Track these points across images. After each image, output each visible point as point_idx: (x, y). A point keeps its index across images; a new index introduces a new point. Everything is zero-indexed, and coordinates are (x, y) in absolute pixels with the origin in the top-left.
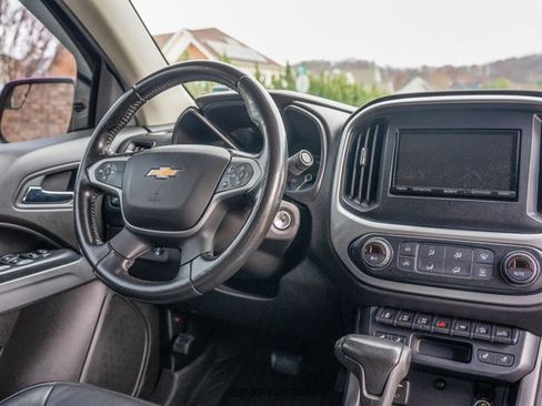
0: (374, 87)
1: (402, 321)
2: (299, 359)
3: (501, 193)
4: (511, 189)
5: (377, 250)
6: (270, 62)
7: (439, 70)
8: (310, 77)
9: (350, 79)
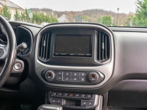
0: (52, 17)
1: (60, 95)
2: (30, 105)
3: (87, 55)
4: (90, 53)
5: (50, 75)
6: (20, 8)
7: (70, 12)
8: (33, 13)
9: (45, 14)
